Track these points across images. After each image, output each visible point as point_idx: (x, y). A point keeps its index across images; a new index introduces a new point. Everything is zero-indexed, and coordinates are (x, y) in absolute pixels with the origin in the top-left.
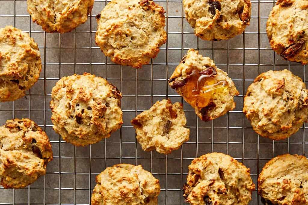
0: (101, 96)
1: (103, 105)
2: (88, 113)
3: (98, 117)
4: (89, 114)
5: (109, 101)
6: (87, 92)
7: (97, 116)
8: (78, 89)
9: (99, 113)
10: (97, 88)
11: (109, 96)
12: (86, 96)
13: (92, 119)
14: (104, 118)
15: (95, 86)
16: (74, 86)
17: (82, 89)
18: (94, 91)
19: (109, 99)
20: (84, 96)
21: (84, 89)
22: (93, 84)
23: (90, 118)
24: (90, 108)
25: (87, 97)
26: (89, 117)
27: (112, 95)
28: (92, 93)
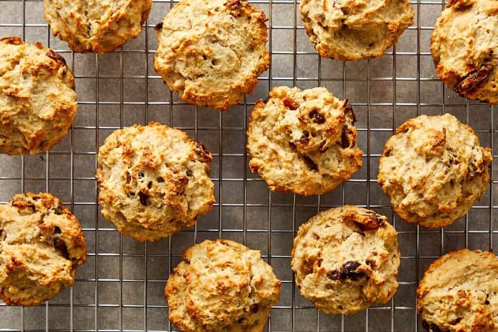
0: (179, 159)
1: (183, 174)
2: (159, 188)
3: (175, 193)
4: (160, 190)
5: (192, 166)
6: (156, 153)
7: (174, 191)
8: (141, 148)
9: (177, 188)
10: (171, 146)
11: (191, 158)
12: (155, 160)
13: (165, 197)
14: (185, 195)
15: (169, 143)
16: (136, 145)
17: (147, 148)
18: (167, 151)
19: (191, 164)
20: (152, 160)
21: (151, 148)
22: (164, 141)
23: (162, 196)
24: (161, 180)
25: (157, 162)
26: (160, 193)
27: (196, 157)
28: (164, 154)
